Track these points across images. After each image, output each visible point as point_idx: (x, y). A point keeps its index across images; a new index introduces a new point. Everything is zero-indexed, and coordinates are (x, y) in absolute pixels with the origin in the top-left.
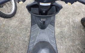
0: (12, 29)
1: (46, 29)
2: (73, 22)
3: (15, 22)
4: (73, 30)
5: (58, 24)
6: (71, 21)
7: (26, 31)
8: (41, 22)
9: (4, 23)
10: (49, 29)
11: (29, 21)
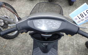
0: (14, 50)
1: (48, 53)
2: (77, 44)
3: (17, 42)
4: (77, 53)
5: (62, 46)
6: (75, 43)
7: (28, 53)
8: (44, 46)
9: (6, 43)
10: (52, 53)
11: (32, 42)
